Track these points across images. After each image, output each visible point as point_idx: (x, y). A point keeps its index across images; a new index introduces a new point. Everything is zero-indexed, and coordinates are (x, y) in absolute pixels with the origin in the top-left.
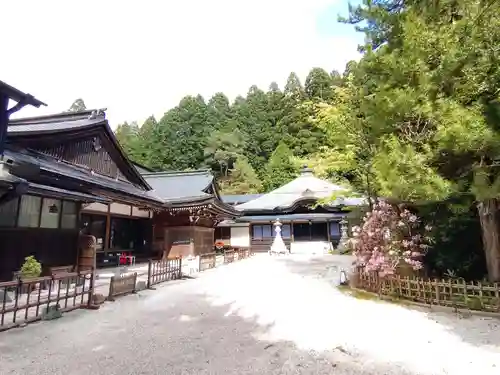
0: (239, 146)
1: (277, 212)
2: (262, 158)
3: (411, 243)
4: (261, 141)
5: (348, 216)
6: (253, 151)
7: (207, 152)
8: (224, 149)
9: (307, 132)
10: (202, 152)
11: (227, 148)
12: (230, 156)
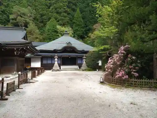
0: (30, 16)
1: (55, 51)
2: (42, 24)
3: (132, 67)
4: (42, 15)
5: (87, 55)
6: (37, 20)
7: (11, 17)
8: (22, 17)
9: (65, 14)
10: (8, 17)
11: (23, 16)
12: (26, 21)
